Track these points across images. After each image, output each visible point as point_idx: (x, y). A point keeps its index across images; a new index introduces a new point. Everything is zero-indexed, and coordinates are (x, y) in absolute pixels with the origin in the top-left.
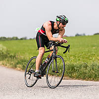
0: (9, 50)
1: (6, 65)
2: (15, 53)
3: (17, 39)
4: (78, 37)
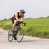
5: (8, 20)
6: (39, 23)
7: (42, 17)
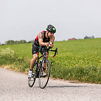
0: (16, 53)
1: (14, 69)
2: (23, 57)
3: (25, 42)
4: (87, 39)
5: (3, 44)
6: (67, 51)
7: (73, 39)
